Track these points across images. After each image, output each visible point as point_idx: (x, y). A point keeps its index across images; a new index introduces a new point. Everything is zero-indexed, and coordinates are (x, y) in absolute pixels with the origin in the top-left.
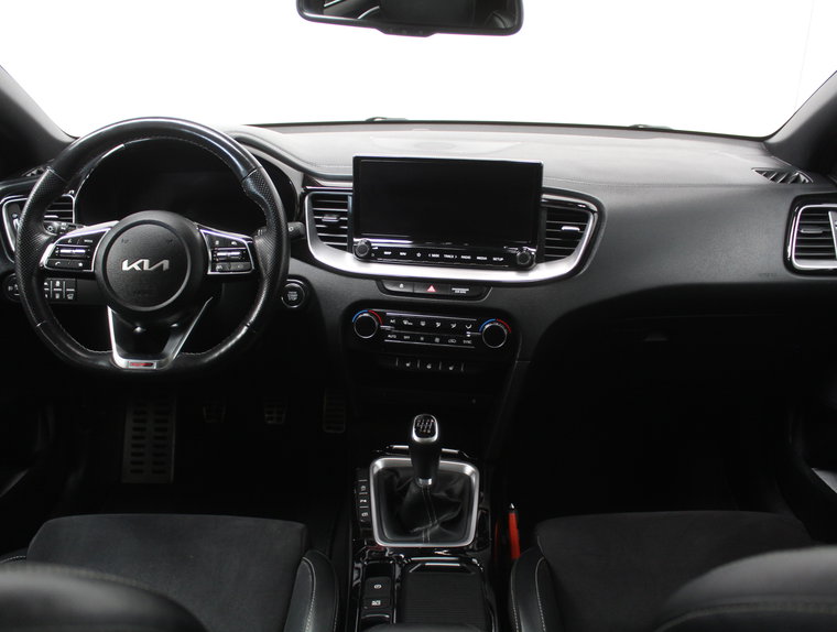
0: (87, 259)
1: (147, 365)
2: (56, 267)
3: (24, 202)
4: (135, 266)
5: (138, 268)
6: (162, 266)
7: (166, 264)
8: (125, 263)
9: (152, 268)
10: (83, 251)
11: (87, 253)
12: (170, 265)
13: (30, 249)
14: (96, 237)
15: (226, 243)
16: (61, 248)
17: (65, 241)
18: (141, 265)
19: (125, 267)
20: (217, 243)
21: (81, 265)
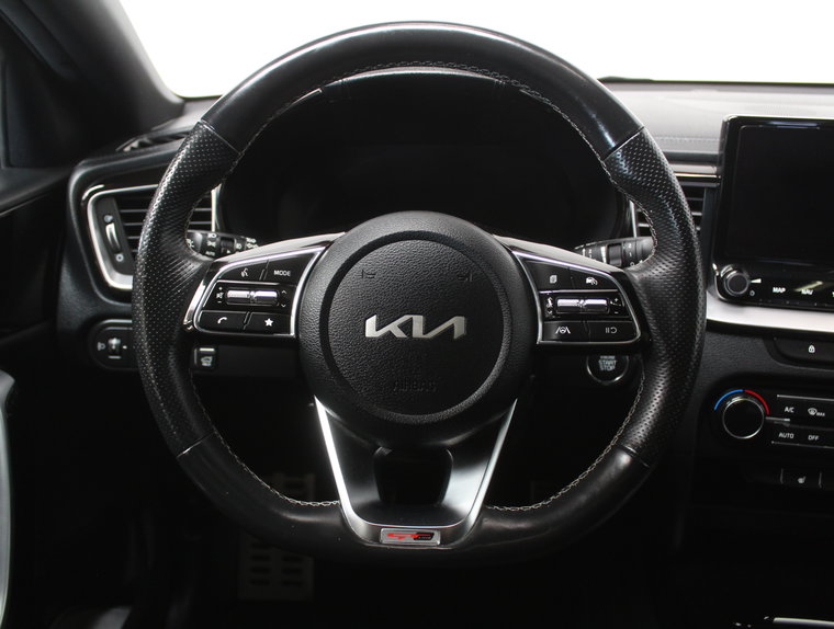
0: (279, 309)
1: (421, 536)
2: (219, 328)
3: (152, 193)
4: (393, 328)
5: (399, 334)
6: (451, 328)
7: (458, 324)
8: (371, 323)
9: (431, 335)
10: (273, 294)
11: (280, 298)
12: (468, 326)
13: (163, 288)
14: (296, 265)
15: (572, 280)
16: (227, 287)
17: (235, 274)
18: (407, 327)
19: (371, 328)
20: (553, 279)
21: (269, 322)
